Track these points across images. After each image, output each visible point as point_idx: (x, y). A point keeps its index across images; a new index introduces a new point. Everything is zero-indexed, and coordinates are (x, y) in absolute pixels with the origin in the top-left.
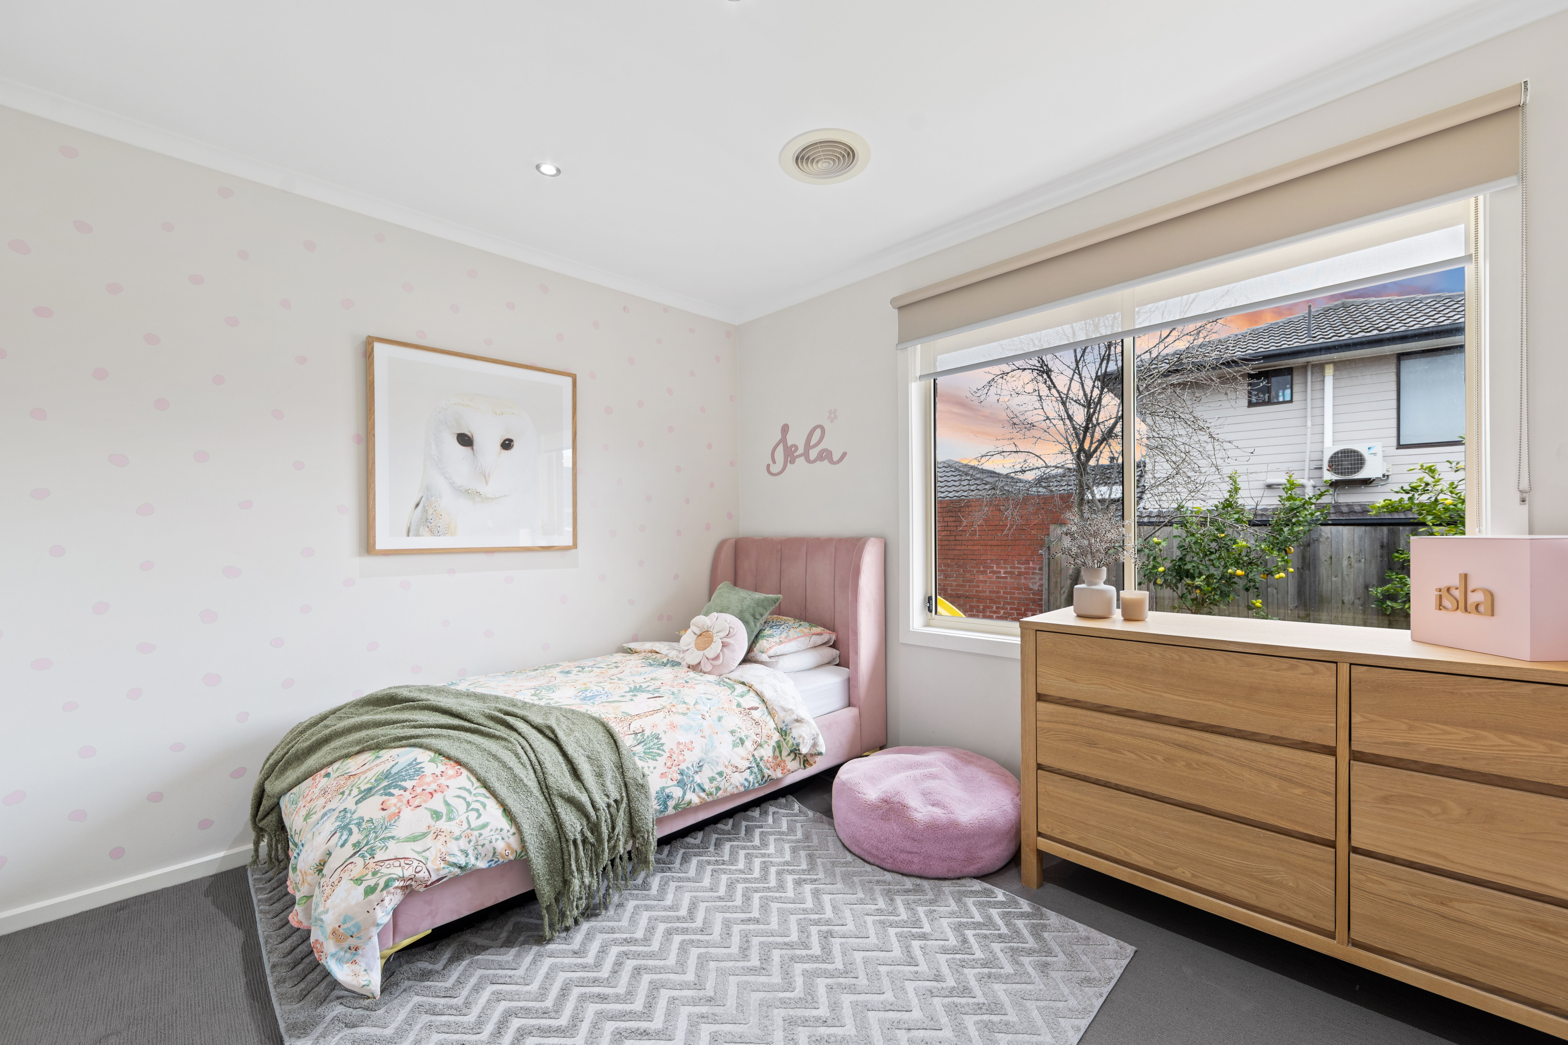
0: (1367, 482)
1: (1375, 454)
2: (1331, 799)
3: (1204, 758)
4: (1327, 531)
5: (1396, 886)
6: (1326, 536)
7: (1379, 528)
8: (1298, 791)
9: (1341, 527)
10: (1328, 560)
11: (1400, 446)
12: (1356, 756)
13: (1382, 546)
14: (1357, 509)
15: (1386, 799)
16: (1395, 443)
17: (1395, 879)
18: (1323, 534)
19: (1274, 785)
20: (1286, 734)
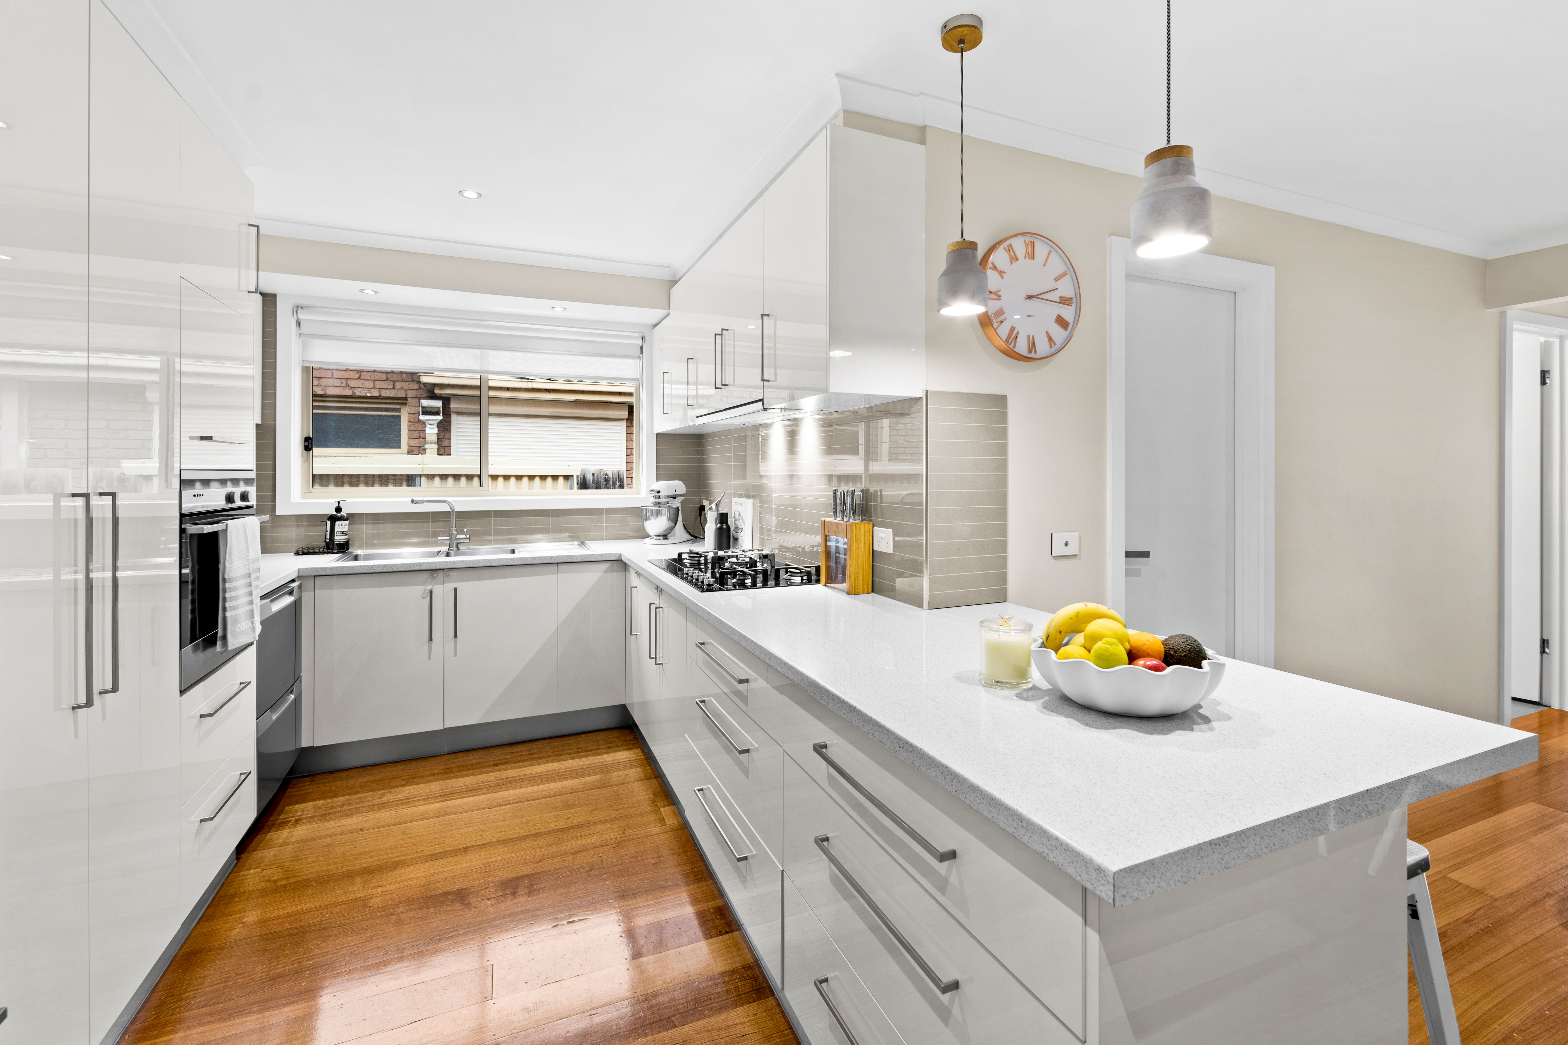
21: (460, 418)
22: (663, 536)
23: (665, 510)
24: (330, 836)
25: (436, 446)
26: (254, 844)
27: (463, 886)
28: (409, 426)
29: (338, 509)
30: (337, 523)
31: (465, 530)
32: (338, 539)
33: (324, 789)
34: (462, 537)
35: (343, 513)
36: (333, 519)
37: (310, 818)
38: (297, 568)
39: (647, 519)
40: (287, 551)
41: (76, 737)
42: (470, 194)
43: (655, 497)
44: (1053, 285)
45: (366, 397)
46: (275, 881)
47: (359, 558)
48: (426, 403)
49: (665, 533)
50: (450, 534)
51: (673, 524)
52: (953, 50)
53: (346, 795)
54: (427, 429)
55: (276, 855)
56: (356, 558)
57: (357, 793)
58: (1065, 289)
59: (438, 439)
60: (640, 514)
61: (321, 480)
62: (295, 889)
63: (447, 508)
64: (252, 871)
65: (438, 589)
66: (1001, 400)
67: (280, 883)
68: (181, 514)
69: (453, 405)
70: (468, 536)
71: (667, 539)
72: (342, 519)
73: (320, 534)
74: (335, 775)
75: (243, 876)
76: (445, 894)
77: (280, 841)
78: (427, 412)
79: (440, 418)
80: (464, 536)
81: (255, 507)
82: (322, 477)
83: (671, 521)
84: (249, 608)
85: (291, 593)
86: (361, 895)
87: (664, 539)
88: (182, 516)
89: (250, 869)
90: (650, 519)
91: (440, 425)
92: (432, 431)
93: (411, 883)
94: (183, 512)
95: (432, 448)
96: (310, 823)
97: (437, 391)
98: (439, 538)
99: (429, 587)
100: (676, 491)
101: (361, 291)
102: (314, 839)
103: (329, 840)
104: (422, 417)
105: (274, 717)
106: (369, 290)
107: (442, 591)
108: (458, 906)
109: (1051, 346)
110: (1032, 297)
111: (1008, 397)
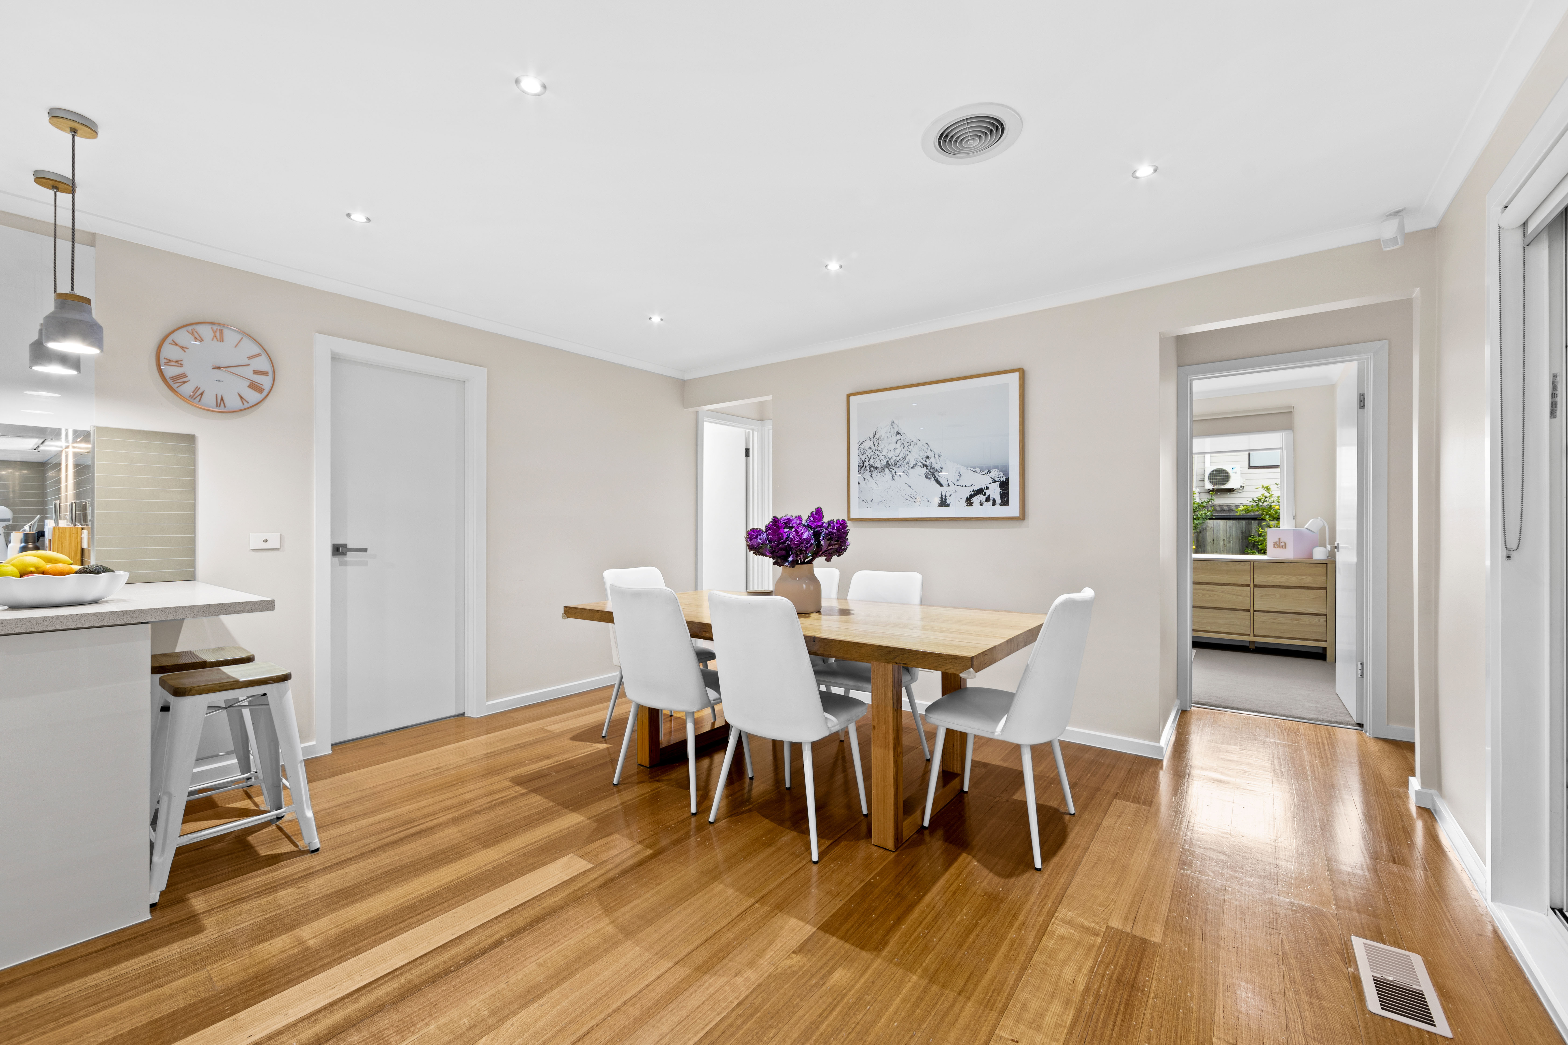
0: (1231, 490)
1: (1236, 472)
2: (1249, 598)
3: (1214, 593)
4: (1211, 523)
5: (1265, 618)
6: (1210, 526)
7: (1240, 521)
8: (1241, 598)
9: (1219, 521)
10: (1212, 542)
11: (1250, 467)
12: (1255, 586)
13: (1242, 533)
14: (1226, 508)
15: (1262, 596)
16: (1248, 466)
17: (1264, 616)
18: (1209, 525)
19: (1234, 597)
20: (1238, 583)
44: (247, 362)
58: (262, 364)
66: (190, 439)
109: (243, 404)
110: (219, 368)
111: (196, 435)
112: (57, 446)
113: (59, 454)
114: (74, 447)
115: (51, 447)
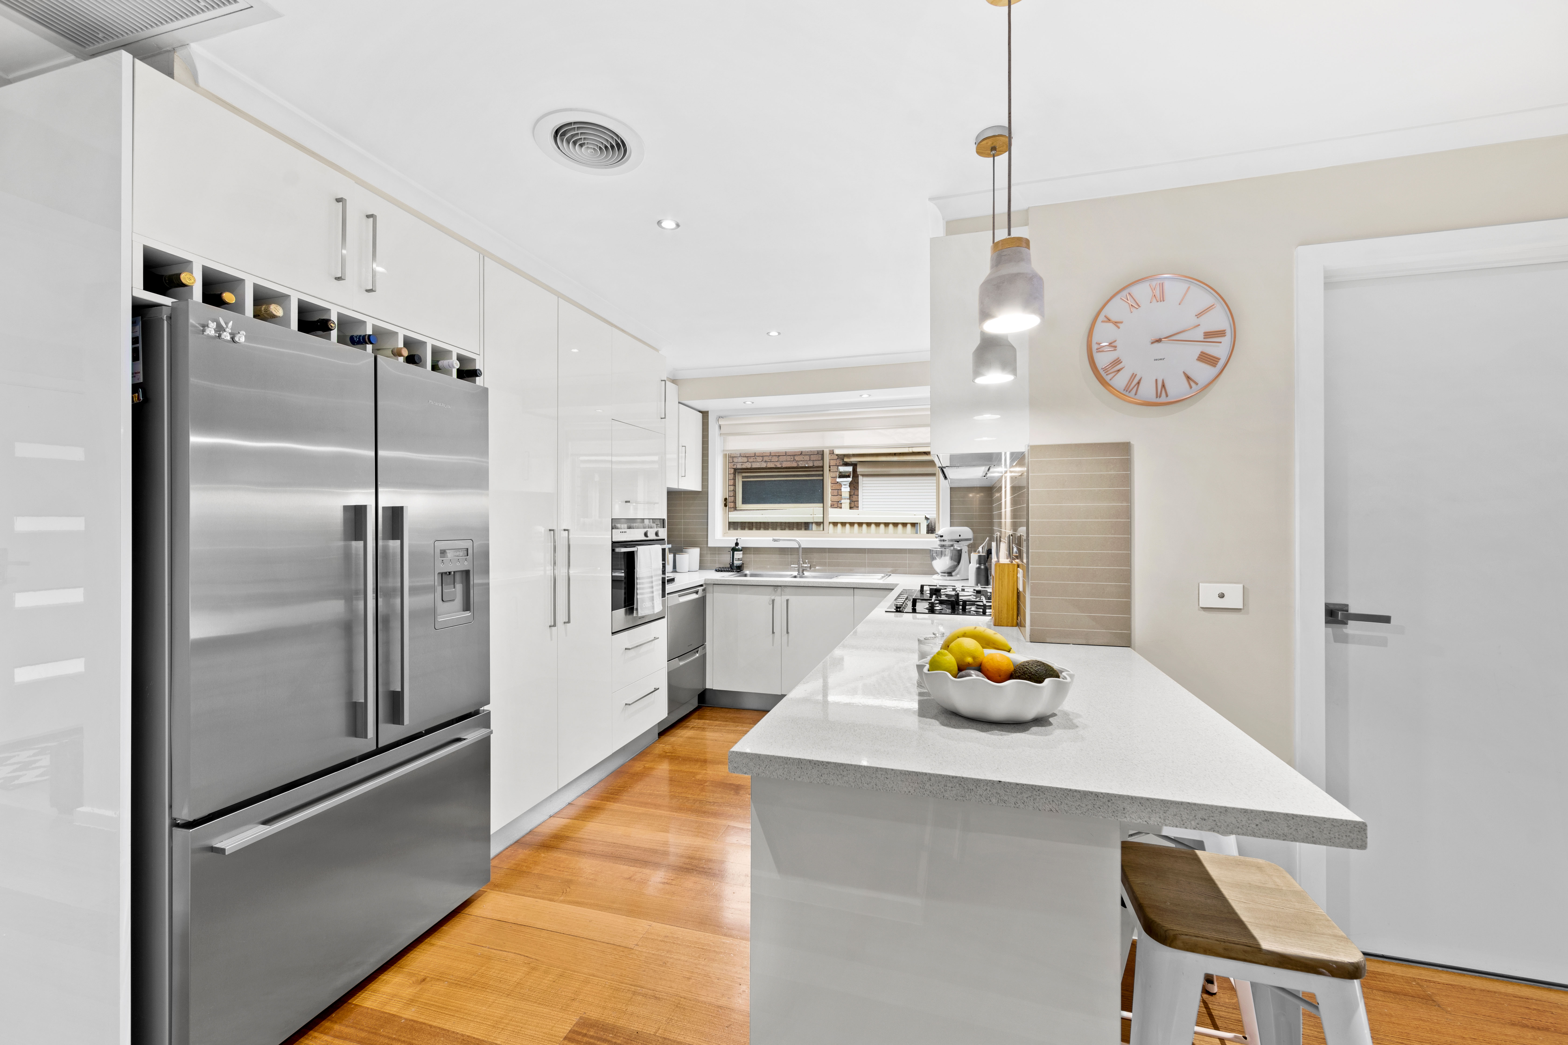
21: (865, 479)
22: (948, 573)
23: (948, 551)
24: (702, 739)
25: (848, 501)
26: (668, 733)
27: (742, 784)
28: (832, 487)
29: (737, 544)
30: (735, 552)
31: (807, 561)
32: (736, 563)
33: (713, 715)
34: (805, 565)
35: (739, 547)
36: (734, 550)
37: (699, 728)
38: (704, 578)
39: (933, 559)
40: (710, 569)
41: (551, 640)
42: (774, 333)
43: (941, 541)
44: (1196, 321)
45: (806, 467)
46: (667, 753)
47: (747, 575)
48: (842, 469)
49: (949, 571)
50: (798, 564)
51: (956, 563)
52: (988, 156)
53: (722, 721)
54: (842, 488)
55: (674, 741)
56: (746, 575)
57: (727, 721)
59: (850, 495)
60: (931, 555)
61: (734, 525)
62: (672, 759)
63: (796, 546)
64: (661, 745)
65: (778, 599)
66: (1124, 449)
67: (668, 754)
68: (612, 541)
69: (860, 470)
70: (809, 565)
71: (952, 576)
72: (738, 550)
73: (726, 559)
74: (723, 710)
75: (657, 746)
76: (730, 784)
77: (680, 735)
78: (842, 476)
79: (850, 479)
80: (806, 565)
81: (666, 540)
82: (734, 523)
83: (954, 561)
84: (651, 595)
85: (697, 592)
86: (696, 771)
87: (948, 576)
88: (613, 543)
89: (661, 744)
90: (936, 559)
91: (851, 484)
92: (846, 490)
93: (720, 773)
94: (613, 540)
95: (846, 503)
96: (696, 730)
97: (846, 460)
98: (792, 566)
99: (773, 598)
100: (960, 536)
101: (744, 403)
102: (694, 738)
103: (699, 741)
104: (839, 480)
105: (681, 663)
106: (749, 402)
107: (780, 600)
108: (732, 792)
109: (1191, 387)
110: (1159, 341)
111: (1132, 442)
112: (998, 472)
113: (1000, 479)
114: (1011, 472)
115: (996, 472)
